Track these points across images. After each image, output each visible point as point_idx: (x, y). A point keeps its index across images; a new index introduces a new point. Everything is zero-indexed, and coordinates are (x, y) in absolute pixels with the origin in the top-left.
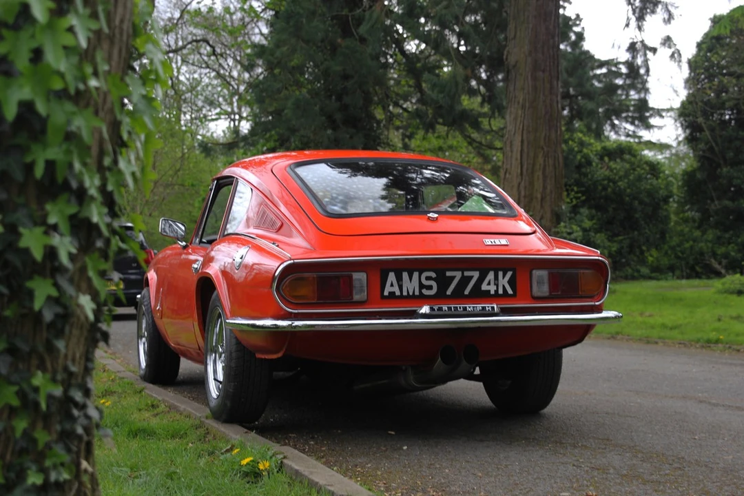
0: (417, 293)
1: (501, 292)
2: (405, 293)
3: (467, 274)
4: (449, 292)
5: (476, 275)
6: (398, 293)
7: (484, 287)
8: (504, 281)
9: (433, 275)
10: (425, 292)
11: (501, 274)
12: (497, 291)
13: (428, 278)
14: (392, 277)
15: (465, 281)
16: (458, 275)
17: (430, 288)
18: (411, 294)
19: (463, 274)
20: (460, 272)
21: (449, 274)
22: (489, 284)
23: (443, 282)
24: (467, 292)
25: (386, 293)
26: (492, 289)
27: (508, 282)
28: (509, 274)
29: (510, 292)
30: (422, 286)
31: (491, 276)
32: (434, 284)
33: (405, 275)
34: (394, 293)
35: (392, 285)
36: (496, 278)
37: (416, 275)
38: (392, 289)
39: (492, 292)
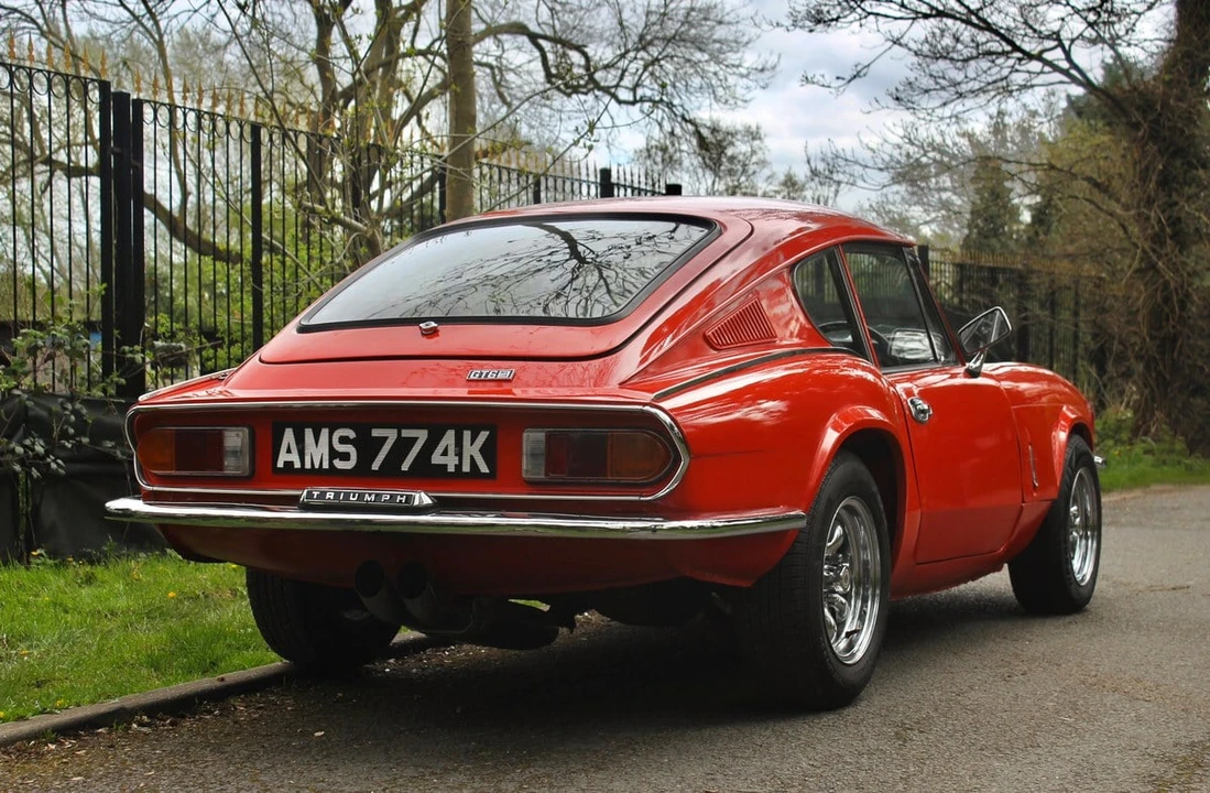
0: (326, 465)
1: (466, 468)
2: (308, 466)
3: (406, 433)
4: (375, 466)
5: (422, 436)
6: (297, 465)
7: (437, 459)
8: (473, 450)
9: (351, 434)
10: (339, 464)
11: (467, 435)
12: (459, 467)
14: (289, 436)
15: (403, 446)
16: (391, 435)
17: (345, 457)
18: (317, 466)
19: (399, 433)
20: (396, 431)
21: (376, 433)
22: (445, 453)
23: (367, 447)
25: (280, 464)
26: (451, 462)
27: (482, 451)
28: (483, 436)
29: (484, 469)
30: (333, 454)
31: (449, 438)
32: (350, 449)
33: (309, 434)
34: (292, 463)
35: (289, 451)
36: (459, 443)
37: (325, 432)
38: (289, 458)
39: (451, 469)
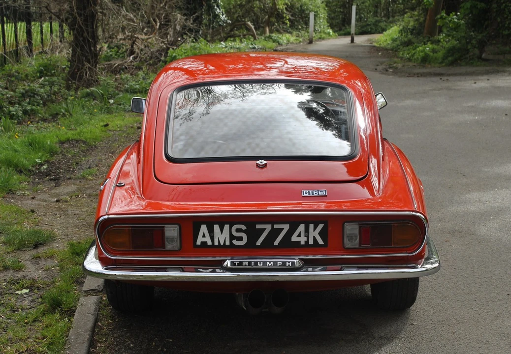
0: (228, 243)
1: (311, 242)
2: (216, 243)
3: (276, 226)
4: (259, 243)
5: (286, 227)
6: (210, 243)
7: (294, 238)
8: (315, 233)
9: (244, 227)
10: (235, 242)
11: (311, 226)
12: (307, 242)
13: (238, 230)
14: (204, 229)
15: (275, 233)
16: (268, 227)
17: (240, 239)
18: (222, 244)
19: (273, 227)
20: (270, 225)
21: (258, 226)
22: (299, 236)
23: (253, 234)
24: (276, 243)
25: (198, 243)
26: (303, 240)
27: (319, 234)
29: (321, 242)
30: (232, 237)
31: (302, 228)
32: (244, 236)
33: (217, 228)
34: (206, 242)
35: (204, 236)
36: (307, 230)
37: (227, 227)
38: (204, 240)
39: (303, 243)
